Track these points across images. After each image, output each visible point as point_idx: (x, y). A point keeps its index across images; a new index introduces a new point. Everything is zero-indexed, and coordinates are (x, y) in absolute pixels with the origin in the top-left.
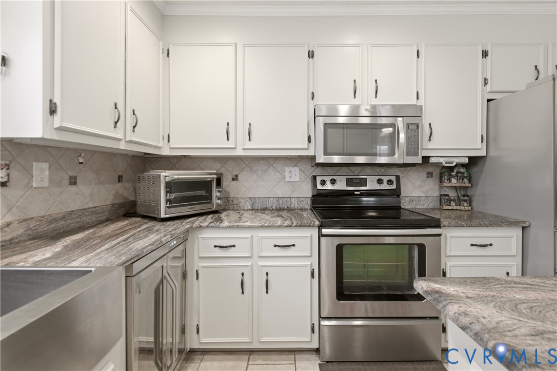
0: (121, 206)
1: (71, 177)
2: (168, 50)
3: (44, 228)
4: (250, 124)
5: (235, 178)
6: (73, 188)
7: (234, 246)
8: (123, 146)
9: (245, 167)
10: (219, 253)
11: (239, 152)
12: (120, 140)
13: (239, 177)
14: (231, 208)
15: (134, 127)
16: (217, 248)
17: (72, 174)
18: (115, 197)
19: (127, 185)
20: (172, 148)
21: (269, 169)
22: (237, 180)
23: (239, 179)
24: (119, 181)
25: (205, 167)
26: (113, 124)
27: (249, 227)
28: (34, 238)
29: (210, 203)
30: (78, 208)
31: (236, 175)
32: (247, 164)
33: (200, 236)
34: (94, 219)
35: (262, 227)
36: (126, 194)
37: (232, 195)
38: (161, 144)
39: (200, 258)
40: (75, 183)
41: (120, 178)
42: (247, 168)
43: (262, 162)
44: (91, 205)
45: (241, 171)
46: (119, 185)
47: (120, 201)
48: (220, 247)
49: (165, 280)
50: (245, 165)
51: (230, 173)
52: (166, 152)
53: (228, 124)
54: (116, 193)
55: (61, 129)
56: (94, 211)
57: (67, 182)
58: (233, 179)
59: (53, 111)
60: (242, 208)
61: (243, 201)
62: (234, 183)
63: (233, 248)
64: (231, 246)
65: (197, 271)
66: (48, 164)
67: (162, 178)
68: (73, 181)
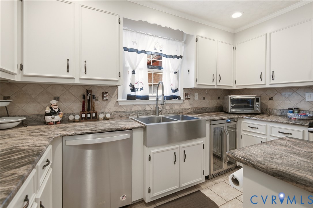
0: (219, 107)
1: (203, 97)
2: (236, 47)
3: (197, 111)
4: (273, 72)
5: (271, 99)
6: (204, 101)
7: (257, 128)
8: (216, 87)
9: (277, 93)
10: (251, 130)
11: (268, 86)
12: (215, 85)
13: (273, 98)
14: (268, 114)
15: (220, 81)
16: (250, 128)
17: (204, 96)
18: (217, 104)
19: (221, 100)
20: (237, 86)
21: (293, 94)
22: (272, 99)
23: (273, 99)
24: (219, 99)
25: (255, 93)
26: (212, 81)
27: (264, 121)
28: (195, 113)
29: (253, 109)
30: (205, 106)
31: (271, 97)
32: (278, 91)
33: (243, 121)
34: (210, 111)
35: (271, 122)
36: (221, 104)
37: (269, 107)
38: (232, 85)
39: (243, 130)
40: (205, 99)
41: (219, 98)
42: (279, 94)
43: (289, 90)
44: (209, 106)
45: (275, 95)
46: (219, 100)
47: (219, 106)
48: (251, 127)
49: (225, 133)
50: (277, 92)
51: (268, 96)
52: (234, 88)
53: (261, 73)
54: (218, 103)
55: (198, 85)
56: (210, 108)
57: (202, 98)
58: (270, 99)
59: (196, 81)
60: (275, 114)
61: (275, 111)
62: (271, 101)
63: (257, 129)
64: (256, 128)
65: (242, 135)
66: (198, 94)
67: (229, 98)
68: (204, 99)
